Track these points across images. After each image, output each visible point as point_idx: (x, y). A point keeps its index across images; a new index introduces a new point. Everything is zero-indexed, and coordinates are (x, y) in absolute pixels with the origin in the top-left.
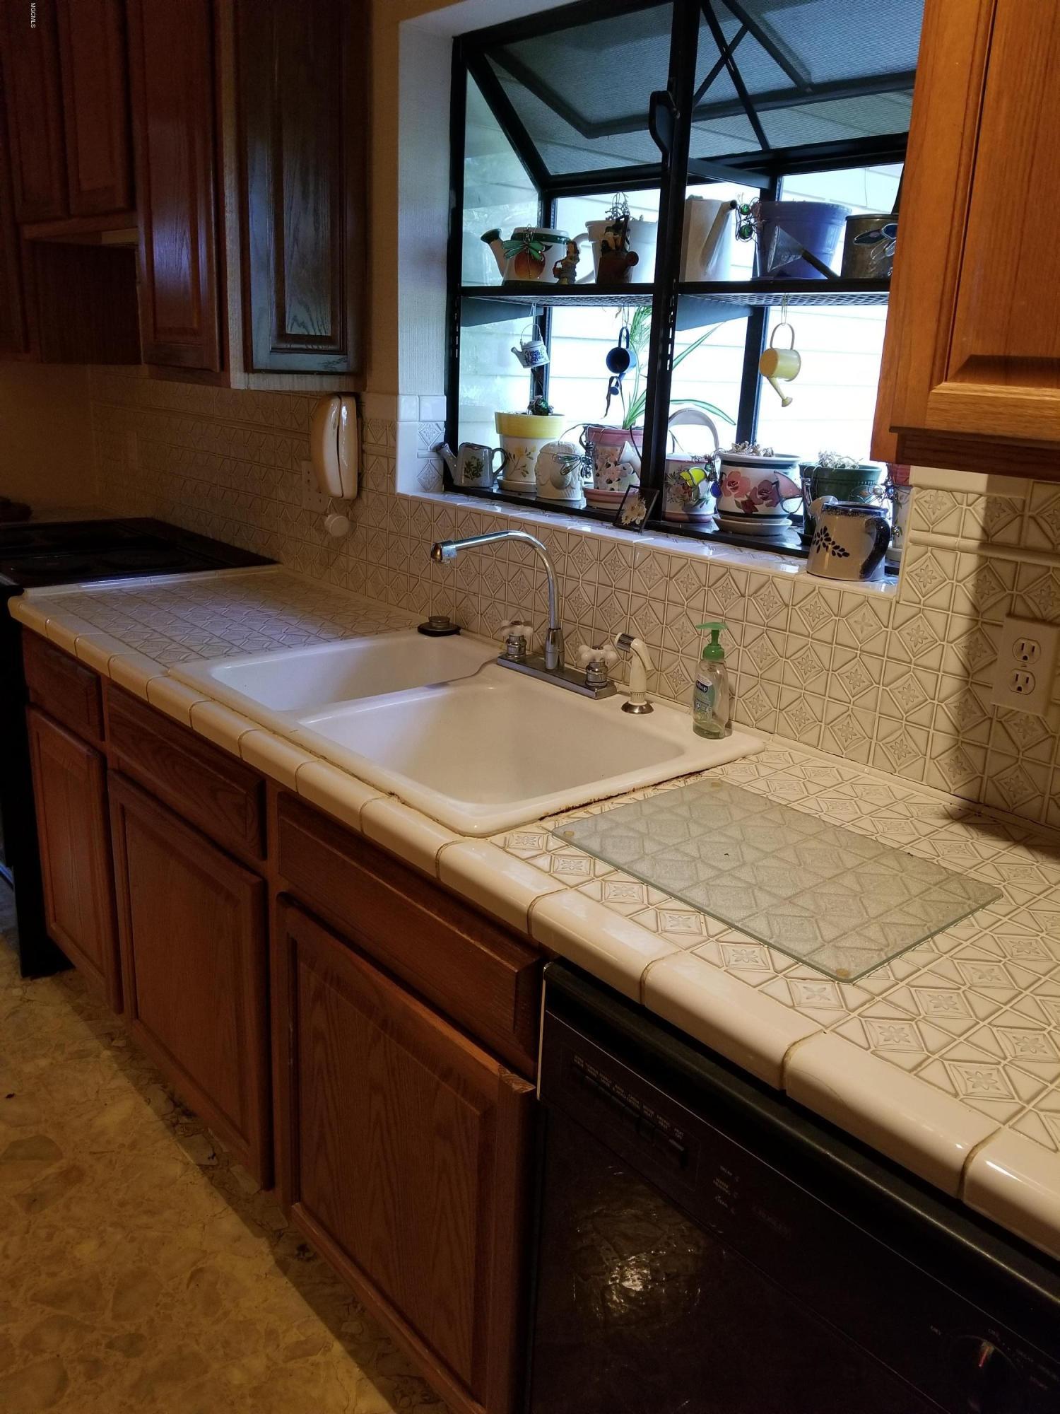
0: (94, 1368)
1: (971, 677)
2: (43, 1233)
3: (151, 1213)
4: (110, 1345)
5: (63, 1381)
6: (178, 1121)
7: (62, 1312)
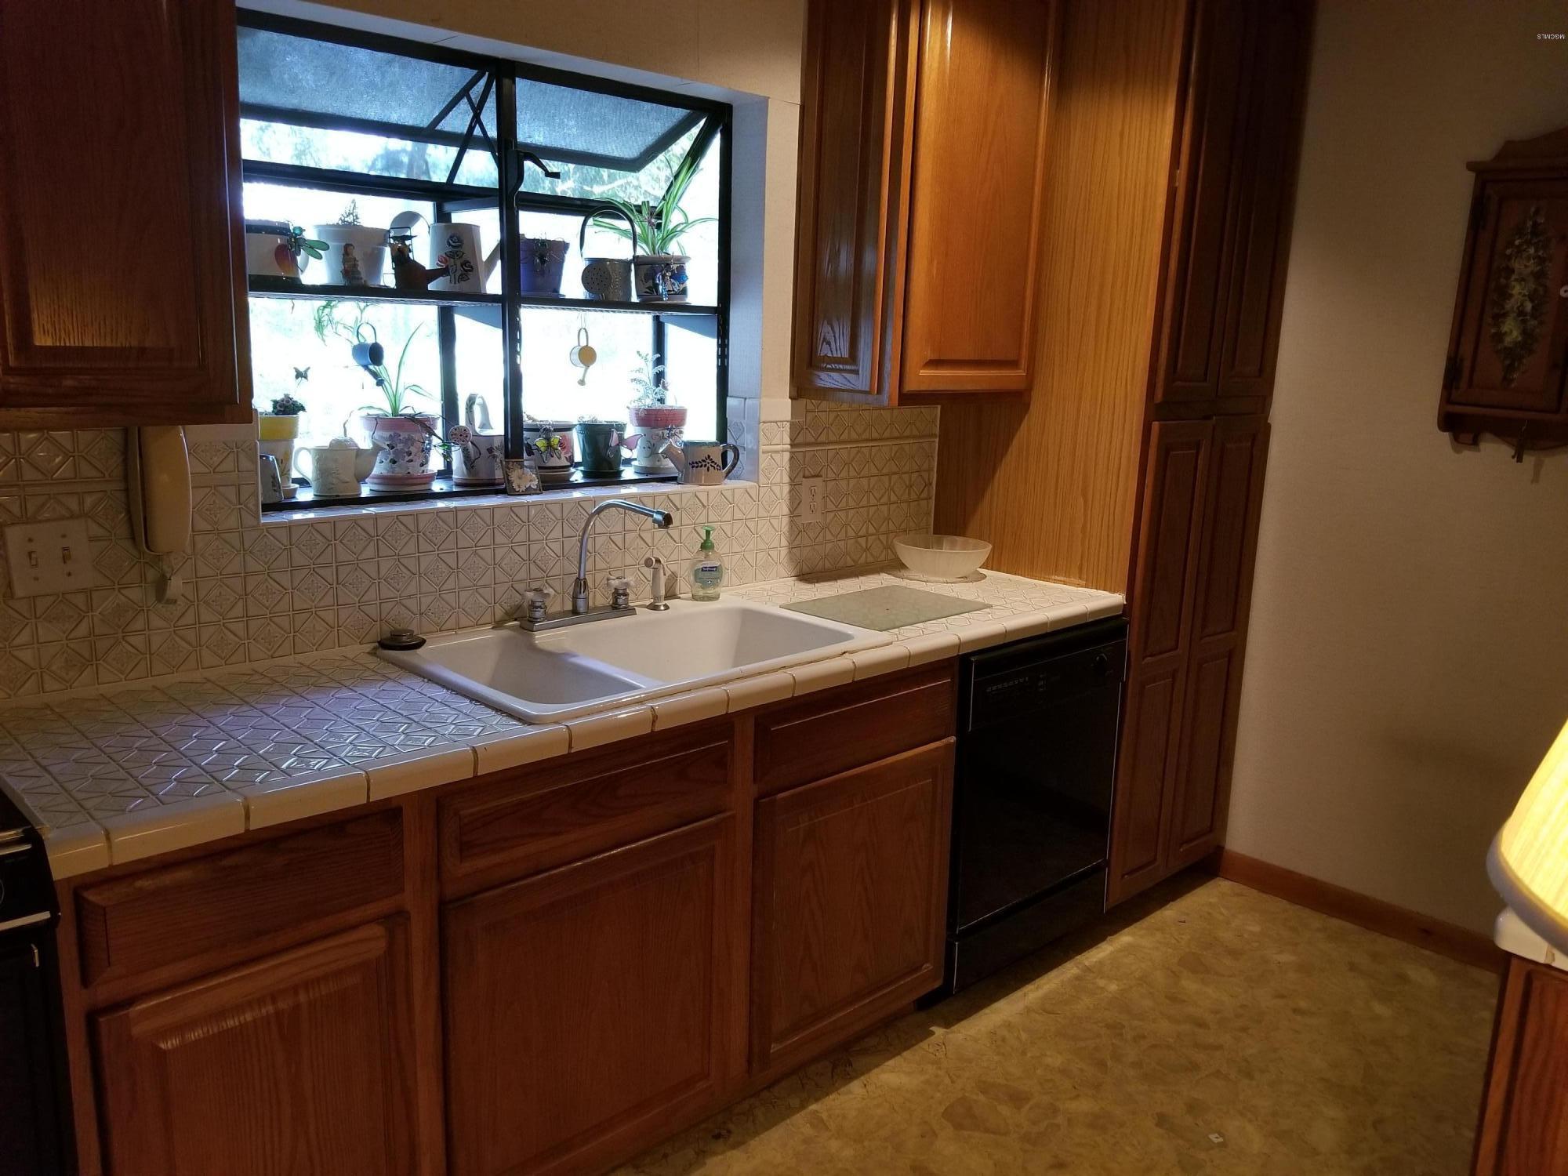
1: (793, 515)
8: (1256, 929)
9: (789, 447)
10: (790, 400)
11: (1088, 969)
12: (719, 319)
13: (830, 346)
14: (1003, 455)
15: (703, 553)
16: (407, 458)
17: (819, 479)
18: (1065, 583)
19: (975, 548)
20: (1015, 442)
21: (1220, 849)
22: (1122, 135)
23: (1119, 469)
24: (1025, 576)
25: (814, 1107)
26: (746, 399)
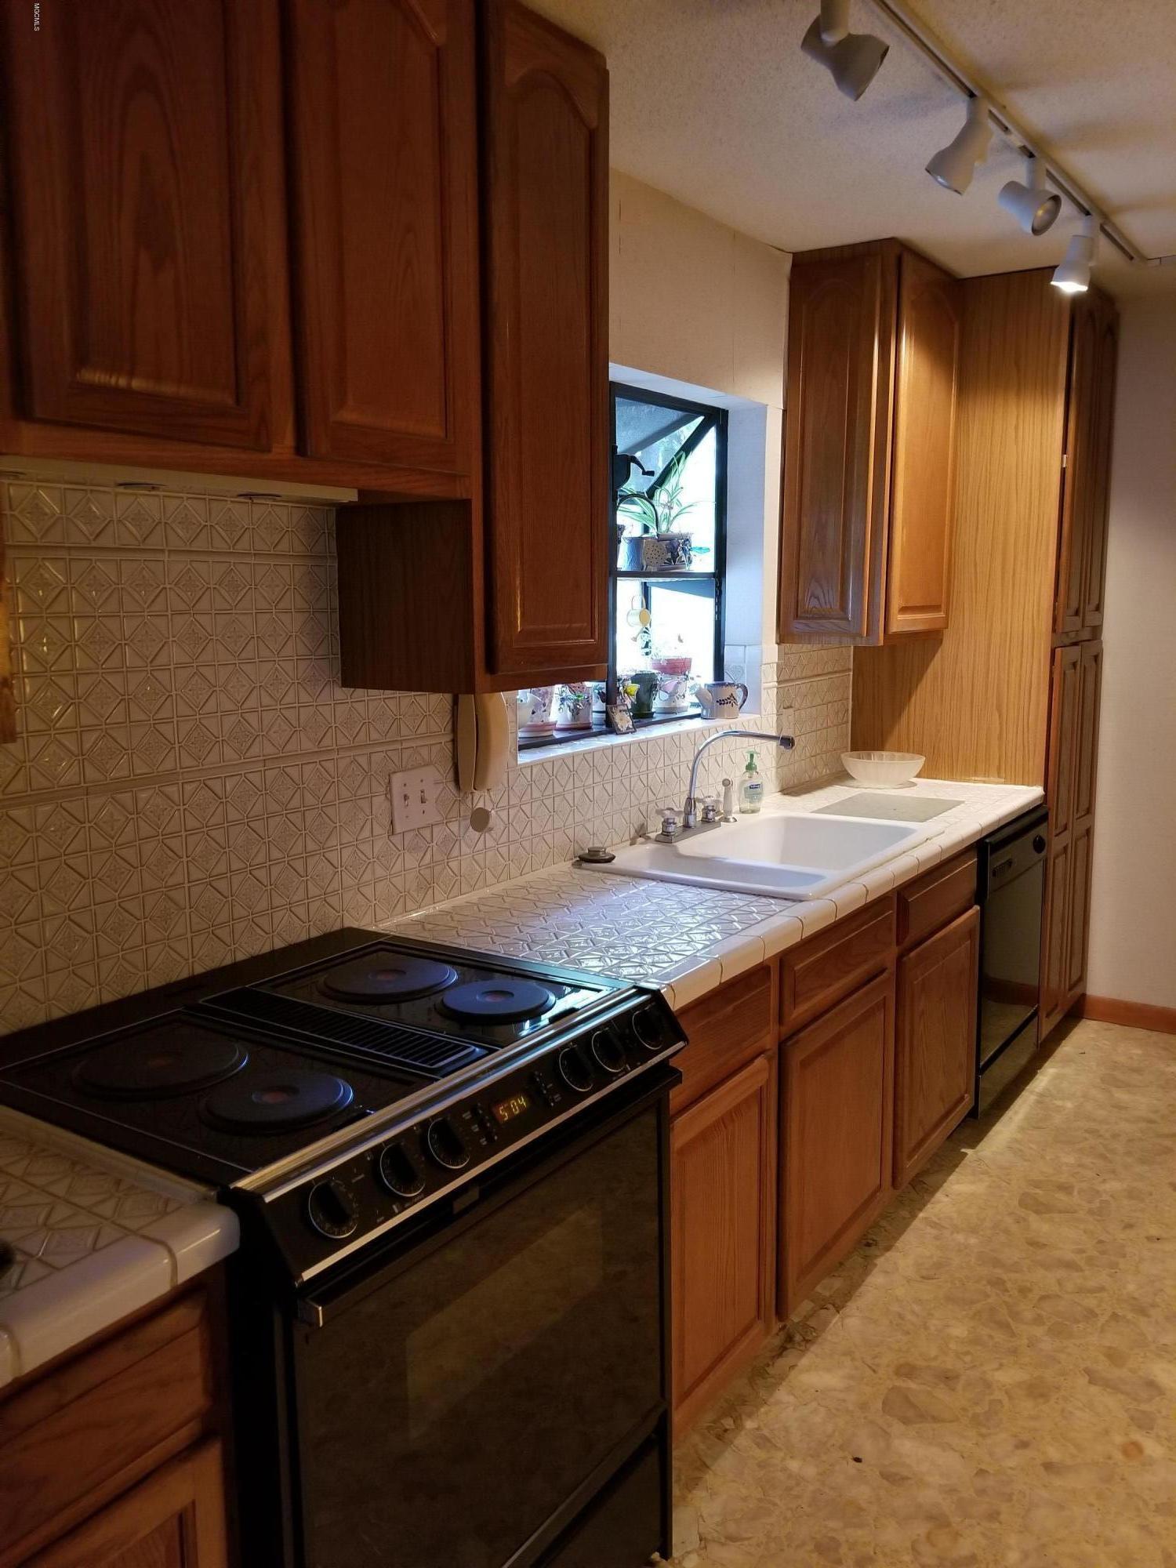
0: (1024, 1291)
2: (968, 1359)
3: (901, 1316)
4: (1006, 1290)
5: (1043, 1298)
6: (802, 1341)
7: (1010, 1320)
8: (1139, 1052)
9: (776, 684)
10: (777, 646)
11: (1041, 1095)
12: (716, 583)
13: (819, 600)
14: (919, 680)
15: (747, 774)
16: (543, 709)
17: (791, 710)
18: (984, 782)
19: (912, 759)
20: (930, 670)
21: (1084, 995)
22: (1017, 428)
23: (1031, 688)
24: (945, 780)
25: (921, 1215)
26: (745, 646)
